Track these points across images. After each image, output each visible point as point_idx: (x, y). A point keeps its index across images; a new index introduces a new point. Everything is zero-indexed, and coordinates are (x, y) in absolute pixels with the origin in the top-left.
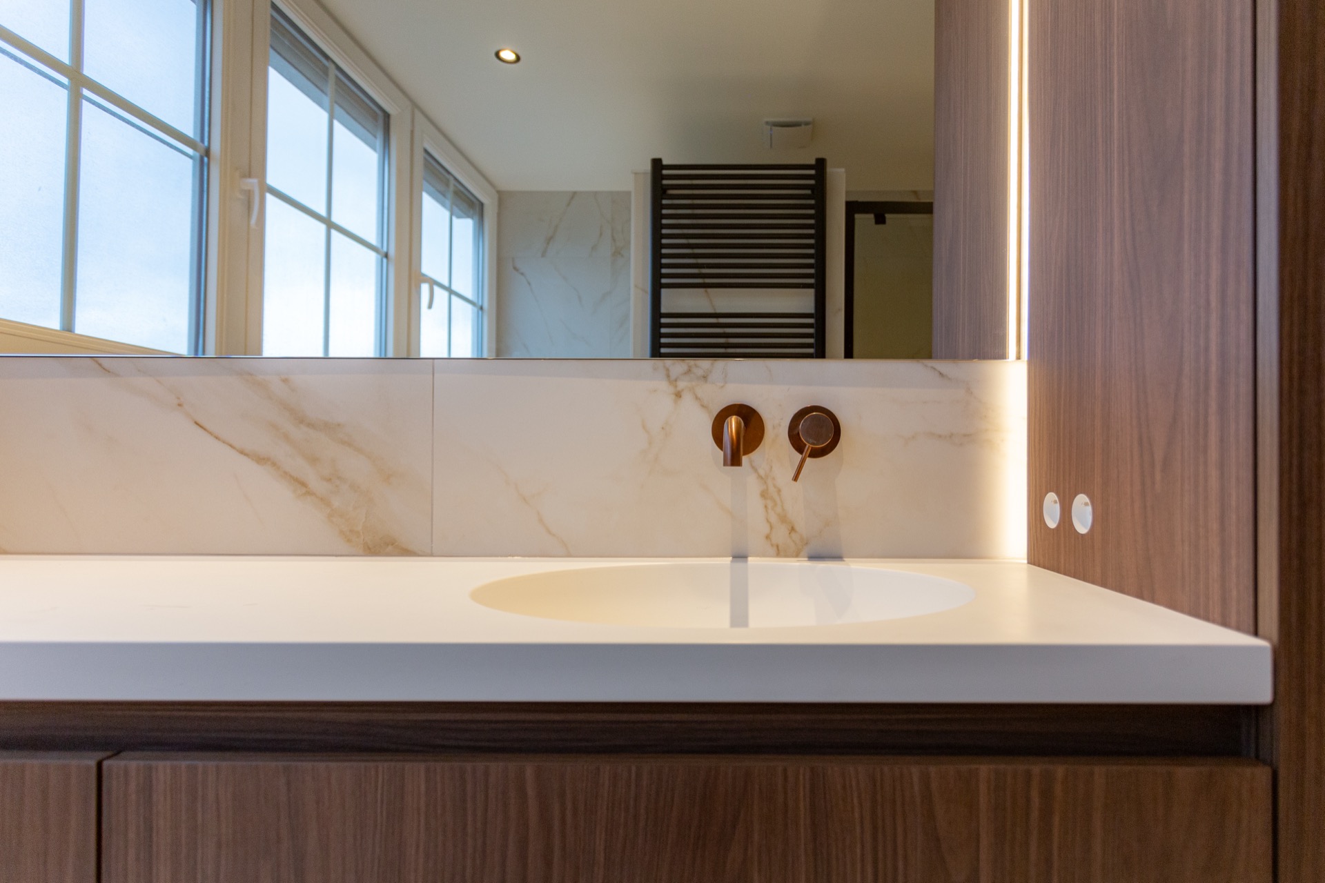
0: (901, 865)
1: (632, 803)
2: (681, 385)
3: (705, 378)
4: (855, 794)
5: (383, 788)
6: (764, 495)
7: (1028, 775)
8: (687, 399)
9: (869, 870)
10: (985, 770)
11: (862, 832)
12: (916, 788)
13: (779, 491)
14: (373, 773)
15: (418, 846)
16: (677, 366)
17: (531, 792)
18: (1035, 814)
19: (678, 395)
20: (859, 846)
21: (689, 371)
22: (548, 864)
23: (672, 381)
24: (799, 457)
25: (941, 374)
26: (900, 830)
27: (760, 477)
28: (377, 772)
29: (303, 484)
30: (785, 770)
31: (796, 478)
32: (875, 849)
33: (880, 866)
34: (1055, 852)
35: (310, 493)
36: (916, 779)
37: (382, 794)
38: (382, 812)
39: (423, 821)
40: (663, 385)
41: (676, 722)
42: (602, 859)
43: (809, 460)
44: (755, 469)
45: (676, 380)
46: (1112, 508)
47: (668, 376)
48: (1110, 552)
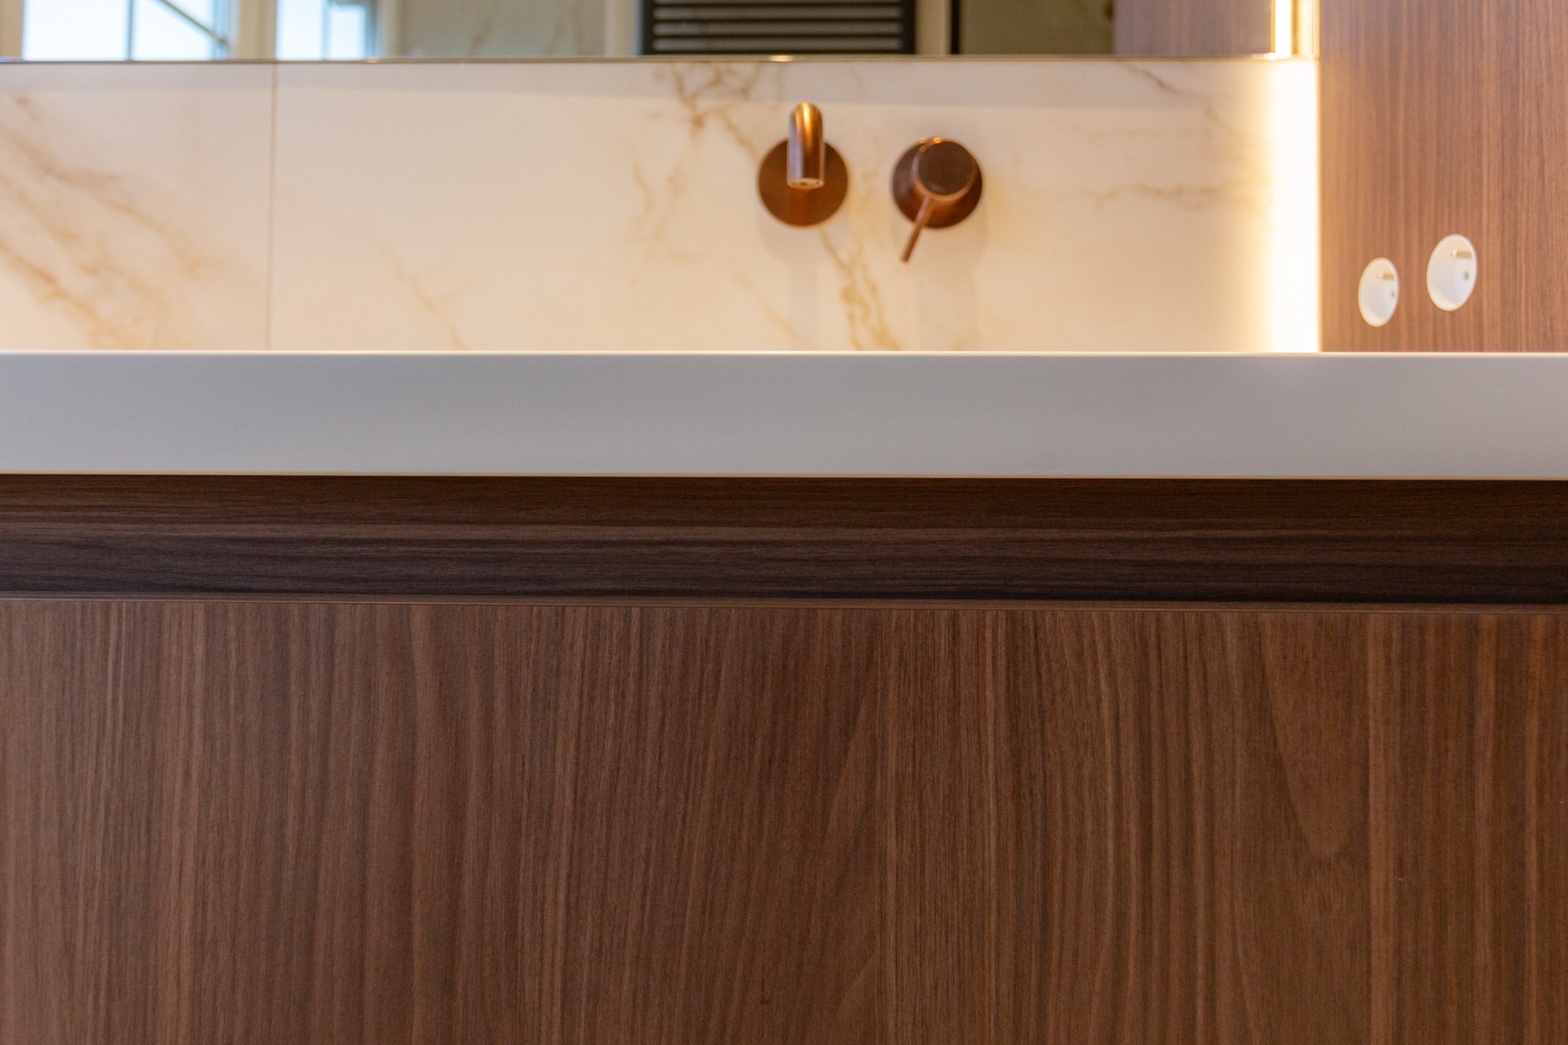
0: (1199, 818)
1: (631, 686)
2: (705, 104)
3: (745, 92)
4: (1103, 671)
5: (118, 649)
6: (848, 295)
7: (1473, 628)
8: (714, 128)
9: (1133, 829)
10: (1377, 618)
11: (1117, 751)
12: (1233, 657)
13: (874, 289)
14: (99, 620)
15: (187, 774)
16: (695, 71)
17: (422, 660)
18: (1485, 715)
19: (698, 122)
20: (1110, 778)
21: (717, 81)
22: (457, 813)
23: (688, 98)
24: (908, 227)
25: (1162, 85)
26: (1198, 744)
27: (841, 265)
28: (107, 617)
29: (48, 278)
30: (954, 618)
31: (907, 256)
32: (1146, 788)
33: (1157, 823)
34: (1532, 794)
35: (59, 294)
36: (1231, 639)
37: (117, 663)
38: (114, 700)
39: (198, 722)
40: (672, 106)
41: (721, 543)
42: (569, 804)
43: (927, 235)
44: (831, 250)
45: (695, 96)
46: (1527, 236)
47: (681, 89)
48: (1523, 320)
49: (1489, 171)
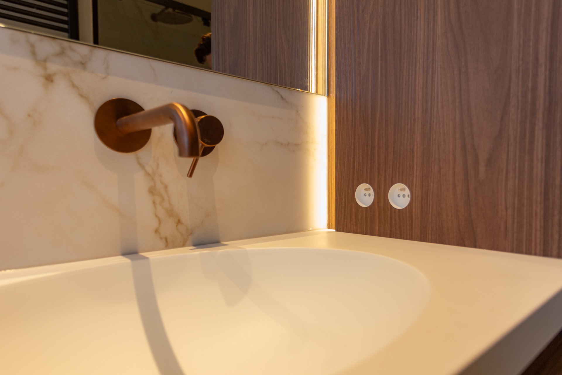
2: (53, 67)
3: (83, 64)
6: (152, 191)
8: (61, 85)
13: (166, 187)
19: (49, 79)
23: (42, 62)
25: (282, 97)
27: (147, 174)
31: (191, 175)
40: (28, 64)
44: (142, 166)
45: (45, 61)
46: (433, 191)
47: (34, 54)
48: (430, 219)
49: (417, 165)
